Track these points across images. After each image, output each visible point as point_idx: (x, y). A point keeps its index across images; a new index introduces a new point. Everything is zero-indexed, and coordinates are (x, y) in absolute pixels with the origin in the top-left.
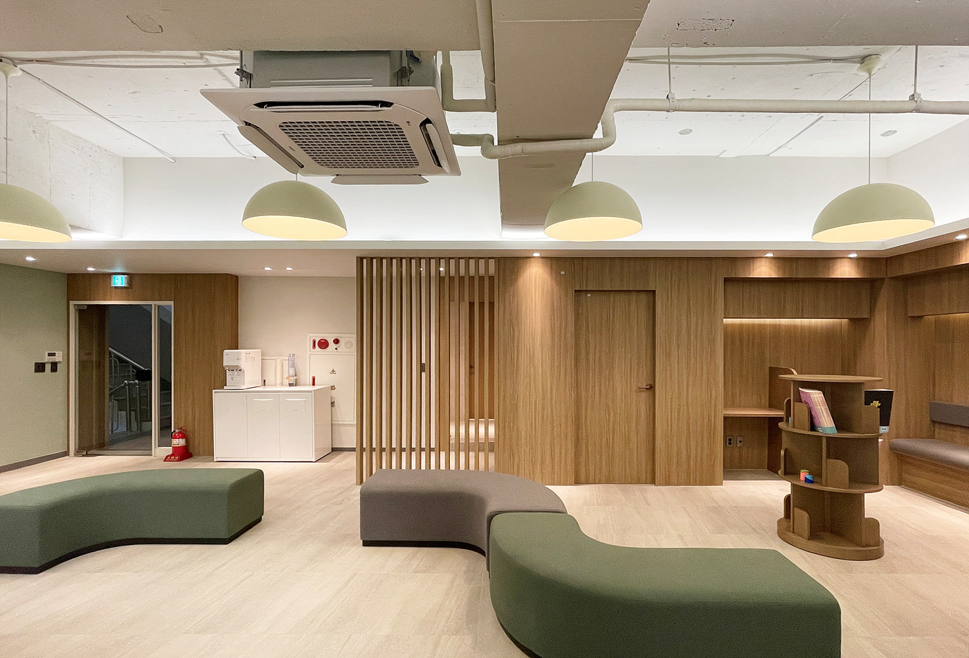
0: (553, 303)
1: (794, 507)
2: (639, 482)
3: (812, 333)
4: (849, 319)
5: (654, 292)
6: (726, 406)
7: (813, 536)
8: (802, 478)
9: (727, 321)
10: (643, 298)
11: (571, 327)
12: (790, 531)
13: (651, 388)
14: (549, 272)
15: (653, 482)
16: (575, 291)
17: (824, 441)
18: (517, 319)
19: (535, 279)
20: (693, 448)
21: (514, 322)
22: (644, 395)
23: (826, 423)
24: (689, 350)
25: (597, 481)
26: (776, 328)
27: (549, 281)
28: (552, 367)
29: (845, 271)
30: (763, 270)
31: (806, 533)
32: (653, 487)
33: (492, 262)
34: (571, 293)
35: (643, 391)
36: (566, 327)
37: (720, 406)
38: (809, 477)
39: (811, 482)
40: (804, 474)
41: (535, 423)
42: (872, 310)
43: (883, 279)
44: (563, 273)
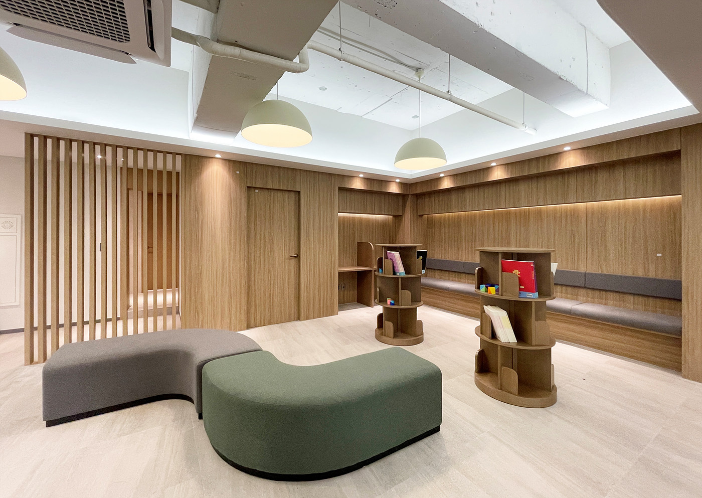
0: (230, 195)
1: (385, 320)
2: (290, 320)
3: (376, 222)
4: (393, 215)
5: (299, 192)
6: (340, 266)
7: (395, 336)
8: (389, 303)
9: (340, 214)
10: (292, 194)
11: (244, 213)
12: (383, 335)
13: (298, 256)
14: (227, 170)
15: (299, 319)
16: (247, 187)
17: (400, 280)
18: (201, 205)
19: (217, 174)
20: (322, 294)
21: (198, 207)
22: (293, 262)
23: (401, 270)
24: (320, 231)
25: (262, 324)
26: (361, 220)
27: (228, 179)
28: (230, 243)
29: (394, 189)
30: (358, 184)
31: (392, 335)
32: (299, 322)
33: (179, 158)
34: (244, 189)
35: (293, 259)
36: (240, 213)
37: (337, 265)
38: (392, 302)
39: (393, 304)
40: (389, 301)
41: (216, 286)
42: (403, 211)
43: (408, 195)
44: (238, 172)
